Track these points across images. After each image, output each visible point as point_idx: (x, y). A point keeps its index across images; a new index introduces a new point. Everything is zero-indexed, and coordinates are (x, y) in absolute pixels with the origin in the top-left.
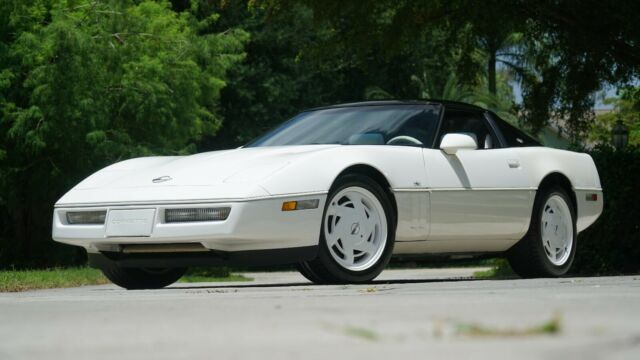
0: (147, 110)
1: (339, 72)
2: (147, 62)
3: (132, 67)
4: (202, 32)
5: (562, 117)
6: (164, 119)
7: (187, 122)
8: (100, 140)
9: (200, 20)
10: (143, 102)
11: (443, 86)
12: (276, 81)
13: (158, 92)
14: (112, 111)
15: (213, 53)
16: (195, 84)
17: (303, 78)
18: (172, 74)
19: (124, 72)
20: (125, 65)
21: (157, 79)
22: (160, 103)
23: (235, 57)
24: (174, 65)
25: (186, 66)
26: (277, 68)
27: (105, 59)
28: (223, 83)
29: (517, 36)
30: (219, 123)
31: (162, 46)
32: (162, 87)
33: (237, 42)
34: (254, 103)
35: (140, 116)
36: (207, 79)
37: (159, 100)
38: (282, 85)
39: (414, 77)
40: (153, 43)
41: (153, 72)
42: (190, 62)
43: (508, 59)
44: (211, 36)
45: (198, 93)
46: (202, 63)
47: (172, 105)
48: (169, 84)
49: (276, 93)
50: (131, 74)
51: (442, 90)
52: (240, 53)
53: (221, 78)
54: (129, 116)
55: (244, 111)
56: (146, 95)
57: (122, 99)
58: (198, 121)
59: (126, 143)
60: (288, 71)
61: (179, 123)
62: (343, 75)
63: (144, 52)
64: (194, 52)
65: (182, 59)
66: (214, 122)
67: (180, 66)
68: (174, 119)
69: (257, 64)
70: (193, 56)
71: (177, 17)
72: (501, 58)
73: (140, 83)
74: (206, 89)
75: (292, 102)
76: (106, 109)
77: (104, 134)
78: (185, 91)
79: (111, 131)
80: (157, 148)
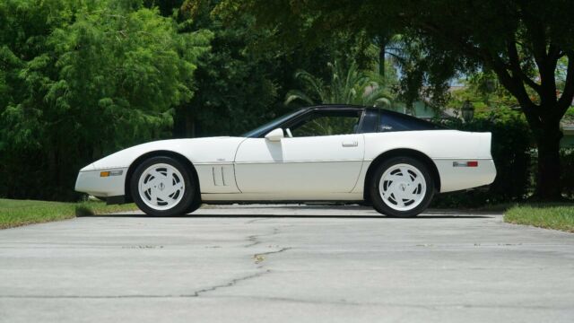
0: (142, 85)
1: (277, 59)
2: (142, 51)
3: (131, 55)
4: (181, 31)
5: (428, 96)
6: (153, 91)
7: (170, 93)
8: (108, 105)
9: (179, 23)
10: (138, 79)
11: (348, 70)
12: (234, 65)
13: (148, 72)
14: (117, 85)
15: (187, 46)
16: (175, 67)
17: (252, 63)
18: (159, 59)
19: (126, 58)
20: (126, 53)
21: (148, 63)
22: (151, 79)
23: (203, 49)
24: (160, 54)
25: (168, 54)
26: (235, 56)
27: (113, 48)
28: (195, 67)
29: (399, 36)
30: (192, 94)
31: (153, 40)
32: (152, 69)
33: (205, 39)
34: (219, 79)
35: (136, 88)
36: (184, 64)
37: (150, 78)
38: (238, 68)
39: (329, 64)
40: (147, 38)
41: (146, 59)
42: (172, 52)
43: (393, 52)
44: (187, 35)
45: (177, 73)
46: (181, 53)
47: (159, 81)
48: (157, 67)
49: (234, 73)
50: (131, 59)
51: (347, 72)
52: (207, 46)
53: (194, 63)
54: (129, 88)
55: (212, 84)
56: (141, 74)
57: (124, 76)
58: (177, 92)
59: (126, 107)
60: (241, 58)
61: (163, 93)
62: (279, 62)
63: (140, 44)
64: (175, 45)
65: (166, 50)
66: (188, 93)
67: (165, 54)
68: (160, 91)
69: (221, 53)
70: (175, 48)
71: (164, 20)
72: (388, 51)
73: (137, 66)
74: (183, 70)
75: (245, 79)
76: (113, 83)
77: (111, 101)
78: (168, 72)
79: (116, 98)
80: (148, 110)
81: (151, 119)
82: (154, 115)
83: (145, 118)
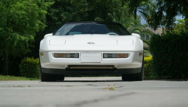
0: (19, 21)
1: (86, 12)
3: (14, 6)
6: (24, 24)
7: (33, 25)
10: (18, 18)
11: (120, 17)
13: (22, 14)
14: (7, 21)
16: (36, 12)
17: (74, 13)
18: (28, 8)
19: (11, 8)
20: (12, 6)
21: (23, 10)
22: (23, 19)
23: (50, 3)
24: (29, 6)
25: (32, 6)
26: (65, 10)
28: (46, 12)
29: (143, 2)
30: (45, 26)
32: (24, 13)
34: (58, 21)
36: (40, 11)
38: (67, 16)
39: (109, 14)
41: (21, 8)
43: (140, 10)
45: (37, 15)
46: (39, 5)
48: (27, 12)
49: (65, 18)
50: (14, 8)
51: (120, 19)
53: (46, 10)
54: (13, 23)
55: (54, 24)
56: (18, 15)
57: (11, 17)
58: (37, 25)
60: (69, 11)
61: (30, 25)
62: (87, 13)
65: (31, 4)
66: (43, 26)
67: (31, 6)
68: (28, 24)
69: (59, 9)
70: (36, 2)
72: (138, 10)
73: (17, 11)
74: (40, 14)
76: (5, 20)
77: (3, 29)
78: (33, 14)
79: (7, 28)
80: (22, 34)
81: (23, 38)
82: (25, 36)
83: (20, 38)
